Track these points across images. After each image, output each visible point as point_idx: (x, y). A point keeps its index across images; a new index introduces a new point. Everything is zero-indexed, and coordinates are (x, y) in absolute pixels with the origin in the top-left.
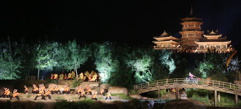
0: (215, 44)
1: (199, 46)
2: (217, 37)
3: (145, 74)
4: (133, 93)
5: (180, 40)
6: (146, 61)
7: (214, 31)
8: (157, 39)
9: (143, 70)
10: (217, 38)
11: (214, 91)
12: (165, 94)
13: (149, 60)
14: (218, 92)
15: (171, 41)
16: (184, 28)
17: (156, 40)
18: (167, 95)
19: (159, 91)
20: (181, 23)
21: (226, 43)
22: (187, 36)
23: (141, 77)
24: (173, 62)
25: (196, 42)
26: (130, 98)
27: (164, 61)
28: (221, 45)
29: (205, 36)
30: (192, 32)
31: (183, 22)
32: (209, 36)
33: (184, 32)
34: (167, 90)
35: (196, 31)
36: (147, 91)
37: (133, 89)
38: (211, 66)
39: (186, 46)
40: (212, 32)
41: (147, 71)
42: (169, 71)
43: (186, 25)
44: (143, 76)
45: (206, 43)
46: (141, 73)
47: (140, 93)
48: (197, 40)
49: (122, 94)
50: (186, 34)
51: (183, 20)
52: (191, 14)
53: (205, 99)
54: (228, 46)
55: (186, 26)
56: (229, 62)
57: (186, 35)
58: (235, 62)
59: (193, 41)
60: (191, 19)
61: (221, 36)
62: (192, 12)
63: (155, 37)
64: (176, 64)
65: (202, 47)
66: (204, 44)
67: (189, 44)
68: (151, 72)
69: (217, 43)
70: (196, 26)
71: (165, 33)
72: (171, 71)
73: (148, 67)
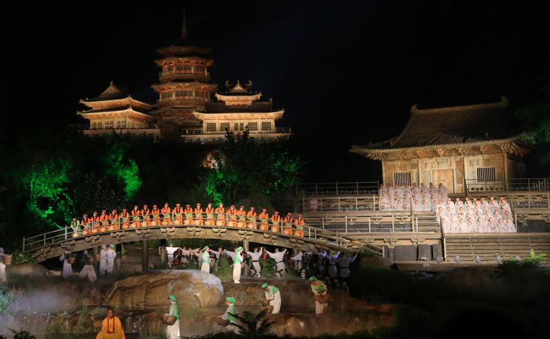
0: (244, 119)
1: (205, 125)
2: (249, 100)
3: (55, 205)
4: (21, 259)
5: (155, 109)
6: (59, 167)
7: (242, 85)
8: (89, 104)
9: (50, 193)
10: (250, 103)
13: (68, 165)
15: (130, 110)
16: (165, 73)
17: (89, 109)
18: (118, 261)
19: (96, 252)
20: (157, 62)
21: (271, 117)
22: (174, 97)
23: (44, 214)
24: (135, 168)
25: (195, 114)
27: (110, 166)
28: (259, 122)
29: (219, 97)
30: (185, 86)
31: (162, 57)
32: (231, 98)
33: (166, 86)
34: (118, 248)
35: (197, 85)
37: (20, 249)
38: (235, 177)
39: (170, 123)
40: (238, 88)
41: (62, 197)
42: (124, 193)
43: (169, 67)
44: (50, 211)
45: (222, 115)
46: (44, 203)
47: (42, 259)
48: (199, 108)
50: (170, 92)
51: (161, 51)
52: (184, 35)
54: (278, 122)
55: (170, 69)
56: (278, 164)
57: (170, 95)
58: (293, 166)
59: (189, 110)
60: (183, 50)
61: (259, 96)
62: (184, 30)
64: (142, 175)
65: (212, 127)
66: (218, 119)
67: (179, 120)
68: (73, 198)
69: (248, 115)
70: (197, 68)
71: (111, 89)
72: (129, 194)
73: (64, 185)
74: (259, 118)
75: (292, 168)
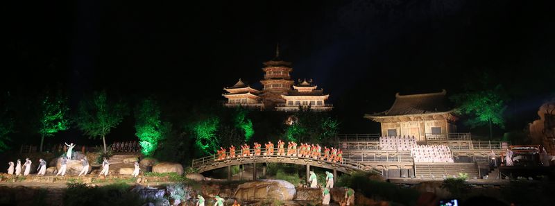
0: (308, 99)
1: (287, 102)
2: (310, 89)
3: (209, 143)
4: (191, 171)
5: (261, 93)
6: (212, 123)
7: (307, 81)
8: (228, 90)
9: (207, 136)
10: (311, 91)
11: (306, 166)
12: (238, 172)
13: (217, 122)
14: (311, 167)
15: (249, 94)
16: (267, 75)
17: (228, 93)
18: (241, 174)
19: (229, 168)
20: (263, 69)
21: (322, 98)
22: (272, 87)
23: (204, 147)
24: (251, 124)
25: (282, 96)
26: (186, 179)
27: (238, 123)
28: (316, 101)
29: (295, 87)
30: (277, 82)
31: (266, 66)
32: (301, 88)
33: (267, 82)
34: (241, 166)
35: (284, 81)
36: (211, 168)
37: (191, 166)
38: (303, 130)
39: (270, 101)
40: (305, 83)
41: (213, 138)
42: (245, 137)
43: (269, 71)
44: (207, 146)
45: (296, 97)
46: (204, 141)
47: (202, 171)
48: (284, 93)
49: (173, 173)
50: (269, 85)
51: (265, 64)
52: (277, 56)
53: (294, 177)
54: (326, 101)
55: (270, 73)
56: (326, 123)
57: (269, 86)
58: (334, 124)
59: (279, 94)
60: (277, 63)
61: (316, 87)
62: (278, 53)
63: (226, 88)
64: (254, 128)
65: (291, 103)
66: (294, 99)
67: (273, 99)
68: (218, 139)
69: (310, 97)
70: (284, 73)
71: (240, 83)
72: (247, 138)
73: (214, 132)
74: (316, 99)
75: (333, 125)
